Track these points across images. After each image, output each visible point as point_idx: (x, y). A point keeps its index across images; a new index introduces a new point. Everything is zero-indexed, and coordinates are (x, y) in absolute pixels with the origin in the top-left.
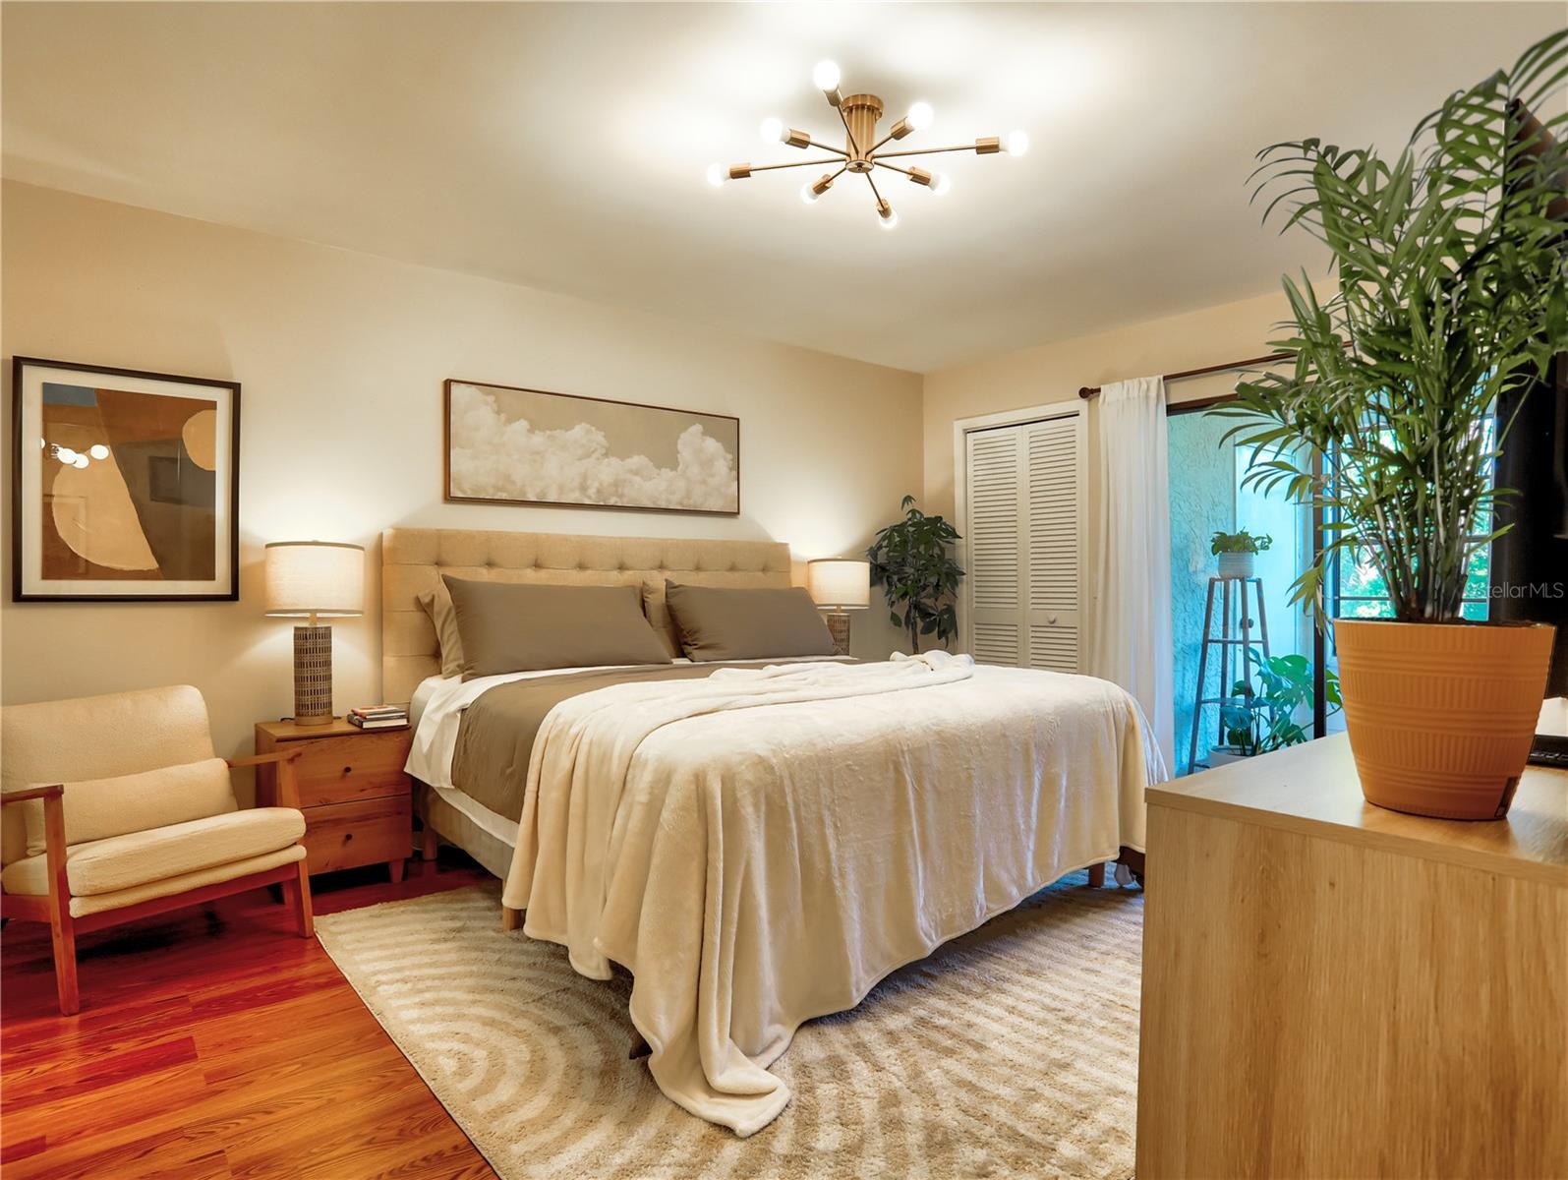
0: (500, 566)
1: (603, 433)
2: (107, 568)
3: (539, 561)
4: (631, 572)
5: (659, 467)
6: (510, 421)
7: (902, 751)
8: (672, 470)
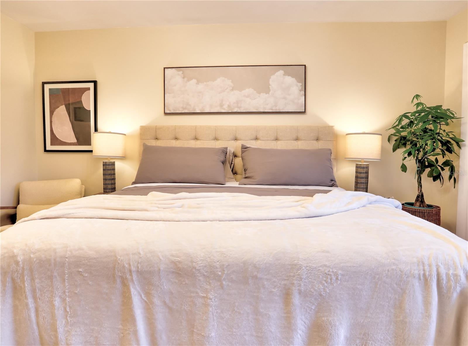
0: (180, 140)
1: (231, 80)
2: (65, 142)
3: (197, 137)
4: (240, 141)
5: (259, 93)
6: (189, 80)
7: (130, 271)
8: (266, 94)
